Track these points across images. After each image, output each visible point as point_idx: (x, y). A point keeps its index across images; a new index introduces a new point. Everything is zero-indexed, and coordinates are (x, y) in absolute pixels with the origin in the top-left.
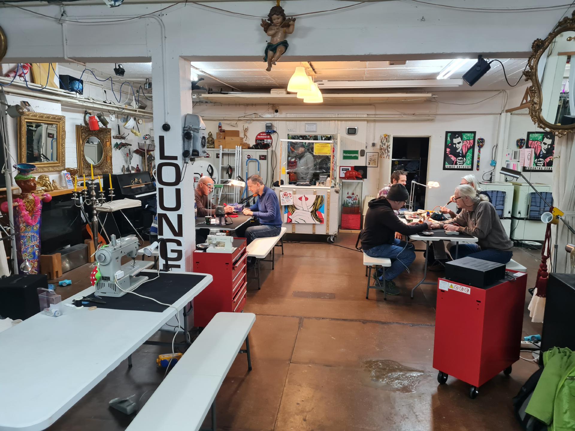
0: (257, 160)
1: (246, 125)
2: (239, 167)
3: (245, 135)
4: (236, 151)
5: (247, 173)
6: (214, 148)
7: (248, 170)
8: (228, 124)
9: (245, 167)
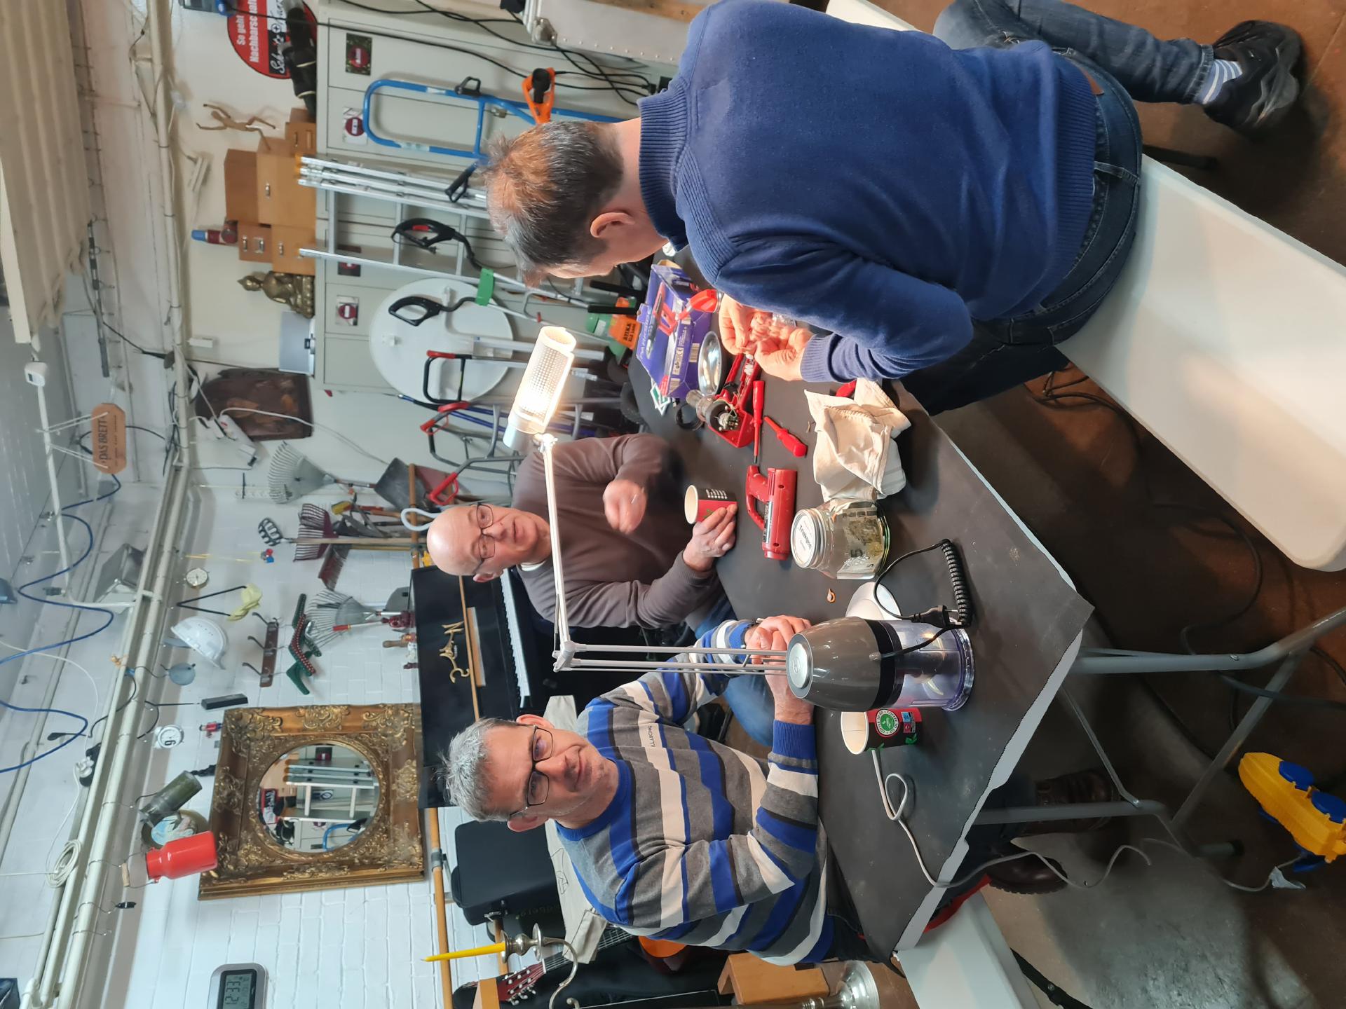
0: (372, 91)
1: (197, 113)
2: (405, 184)
3: (245, 127)
4: (325, 186)
5: (433, 150)
6: (313, 277)
7: (420, 141)
8: (200, 196)
9: (404, 154)
